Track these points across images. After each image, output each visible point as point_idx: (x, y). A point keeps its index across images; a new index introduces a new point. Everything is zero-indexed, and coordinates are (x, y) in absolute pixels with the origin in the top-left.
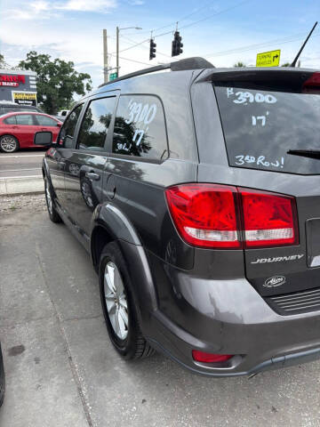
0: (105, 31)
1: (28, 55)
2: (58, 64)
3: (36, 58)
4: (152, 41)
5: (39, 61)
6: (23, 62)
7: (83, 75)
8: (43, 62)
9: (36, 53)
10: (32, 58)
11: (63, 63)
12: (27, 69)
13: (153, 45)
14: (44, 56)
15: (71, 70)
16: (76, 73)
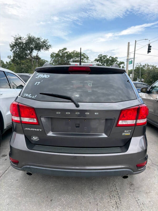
0: (129, 43)
1: (99, 56)
2: (110, 59)
3: (102, 57)
4: (149, 45)
5: (103, 58)
6: (96, 59)
7: (121, 62)
8: (104, 58)
9: (102, 55)
10: (100, 57)
11: (113, 58)
12: (98, 62)
13: (150, 47)
14: (105, 56)
15: (116, 61)
16: (118, 62)
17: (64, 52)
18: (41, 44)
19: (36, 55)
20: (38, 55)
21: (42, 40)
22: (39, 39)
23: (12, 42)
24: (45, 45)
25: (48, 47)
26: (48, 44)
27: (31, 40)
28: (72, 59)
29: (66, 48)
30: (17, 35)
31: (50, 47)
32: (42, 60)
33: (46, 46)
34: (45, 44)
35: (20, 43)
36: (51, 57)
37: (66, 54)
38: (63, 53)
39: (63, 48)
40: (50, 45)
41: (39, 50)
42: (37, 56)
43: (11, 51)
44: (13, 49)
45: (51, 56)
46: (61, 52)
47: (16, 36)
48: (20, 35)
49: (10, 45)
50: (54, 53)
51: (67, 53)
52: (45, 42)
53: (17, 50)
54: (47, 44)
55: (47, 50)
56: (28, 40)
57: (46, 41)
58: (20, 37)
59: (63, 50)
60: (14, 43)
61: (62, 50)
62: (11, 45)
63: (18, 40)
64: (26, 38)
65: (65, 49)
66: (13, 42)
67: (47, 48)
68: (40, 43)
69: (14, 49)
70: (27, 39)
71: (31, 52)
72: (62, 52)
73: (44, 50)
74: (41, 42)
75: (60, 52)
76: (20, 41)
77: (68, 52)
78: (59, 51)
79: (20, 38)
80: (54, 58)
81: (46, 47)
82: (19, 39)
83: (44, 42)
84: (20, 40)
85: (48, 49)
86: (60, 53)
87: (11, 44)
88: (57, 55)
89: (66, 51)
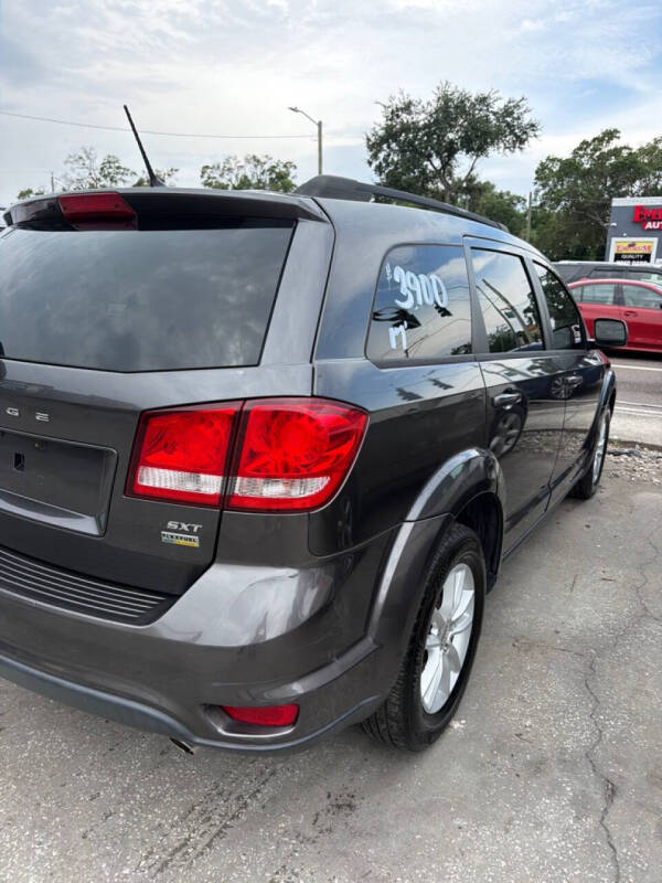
17: (605, 150)
18: (494, 122)
19: (466, 174)
20: (474, 173)
21: (498, 106)
22: (483, 100)
23: (374, 129)
24: (508, 125)
25: (525, 133)
26: (526, 119)
27: (450, 110)
28: (638, 183)
29: (616, 131)
30: (398, 96)
31: (531, 133)
32: (501, 195)
33: (512, 132)
34: (509, 119)
35: (406, 128)
36: (537, 178)
37: (613, 160)
38: (598, 153)
39: (598, 134)
40: (533, 125)
41: (481, 150)
42: (470, 179)
43: (370, 163)
44: (375, 156)
45: (537, 172)
46: (589, 151)
47: (392, 98)
48: (408, 95)
49: (369, 140)
50: (553, 160)
51: (617, 152)
52: (512, 113)
53: (390, 160)
54: (519, 118)
55: (517, 150)
56: (436, 111)
57: (515, 107)
58: (407, 101)
59: (596, 142)
60: (382, 129)
61: (594, 140)
62: (373, 139)
63: (398, 116)
64: (429, 103)
65: (611, 135)
66: (378, 129)
67: (518, 137)
68: (488, 121)
69: (382, 155)
70: (435, 105)
71: (446, 164)
72: (595, 150)
73: (501, 150)
74: (495, 114)
75: (581, 152)
76: (405, 121)
77: (625, 148)
78: (580, 149)
79: (407, 108)
80: (550, 183)
81: (515, 135)
82: (402, 109)
83: (508, 112)
84: (405, 117)
85: (522, 142)
86: (582, 157)
87: (370, 136)
88: (569, 167)
89: (615, 143)
